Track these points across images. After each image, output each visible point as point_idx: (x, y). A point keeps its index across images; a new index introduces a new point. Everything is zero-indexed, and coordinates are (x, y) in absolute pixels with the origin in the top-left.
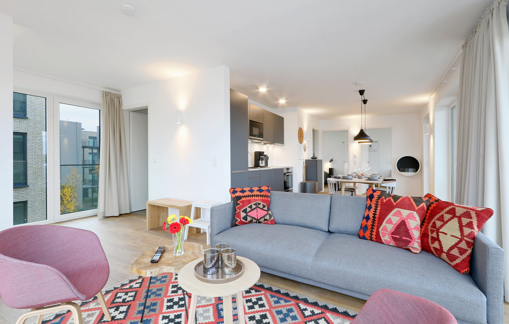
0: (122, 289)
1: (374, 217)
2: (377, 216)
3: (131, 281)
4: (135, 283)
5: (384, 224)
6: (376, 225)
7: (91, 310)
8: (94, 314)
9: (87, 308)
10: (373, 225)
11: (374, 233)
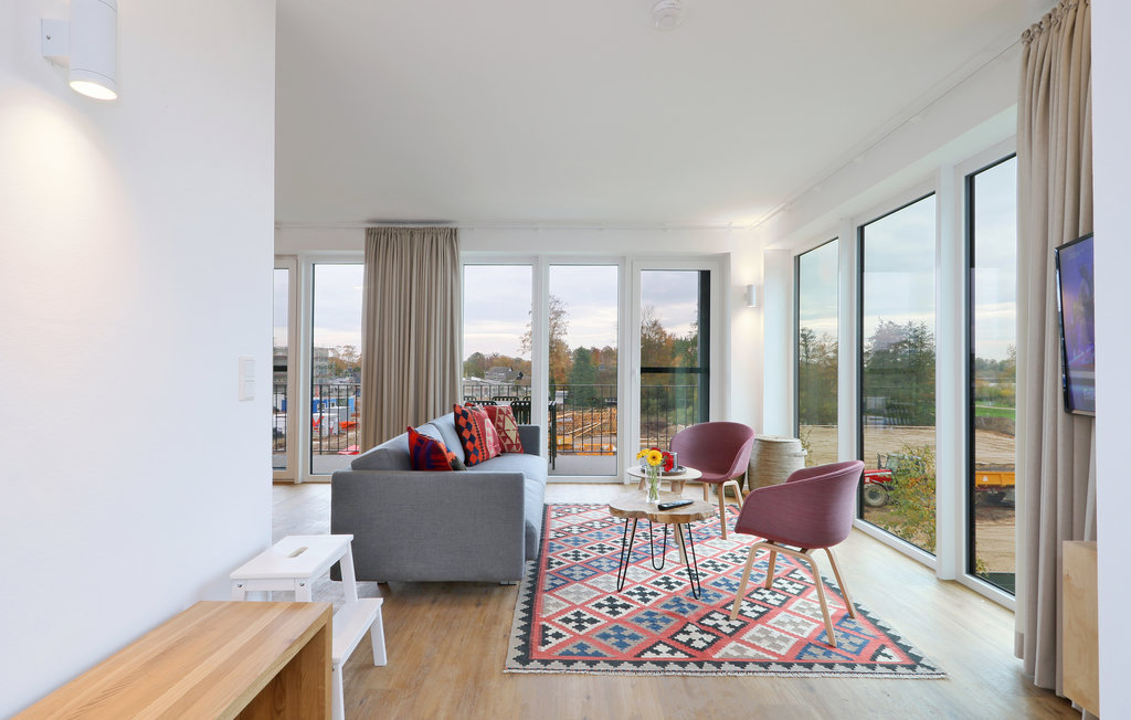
0: (690, 656)
1: (478, 435)
3: (663, 663)
4: (661, 656)
7: (754, 646)
8: (751, 638)
9: (760, 653)
10: (481, 444)
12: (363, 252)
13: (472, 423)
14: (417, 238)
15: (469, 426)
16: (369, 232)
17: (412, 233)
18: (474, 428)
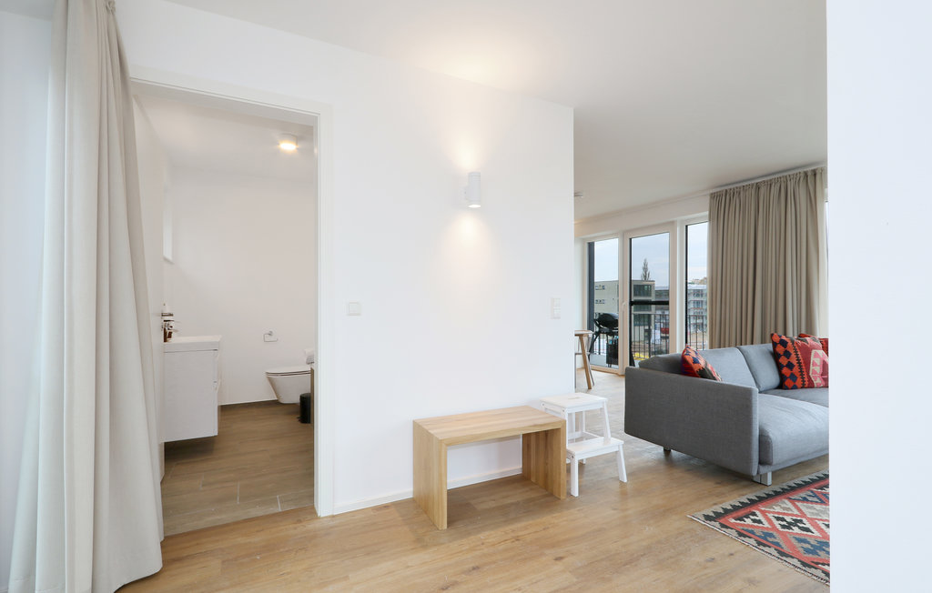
1: (799, 363)
2: (802, 361)
5: (811, 367)
6: (804, 370)
10: (801, 372)
11: (806, 379)
12: (707, 213)
13: (792, 351)
14: (763, 190)
15: (787, 354)
16: (713, 196)
17: (758, 187)
18: (793, 355)
